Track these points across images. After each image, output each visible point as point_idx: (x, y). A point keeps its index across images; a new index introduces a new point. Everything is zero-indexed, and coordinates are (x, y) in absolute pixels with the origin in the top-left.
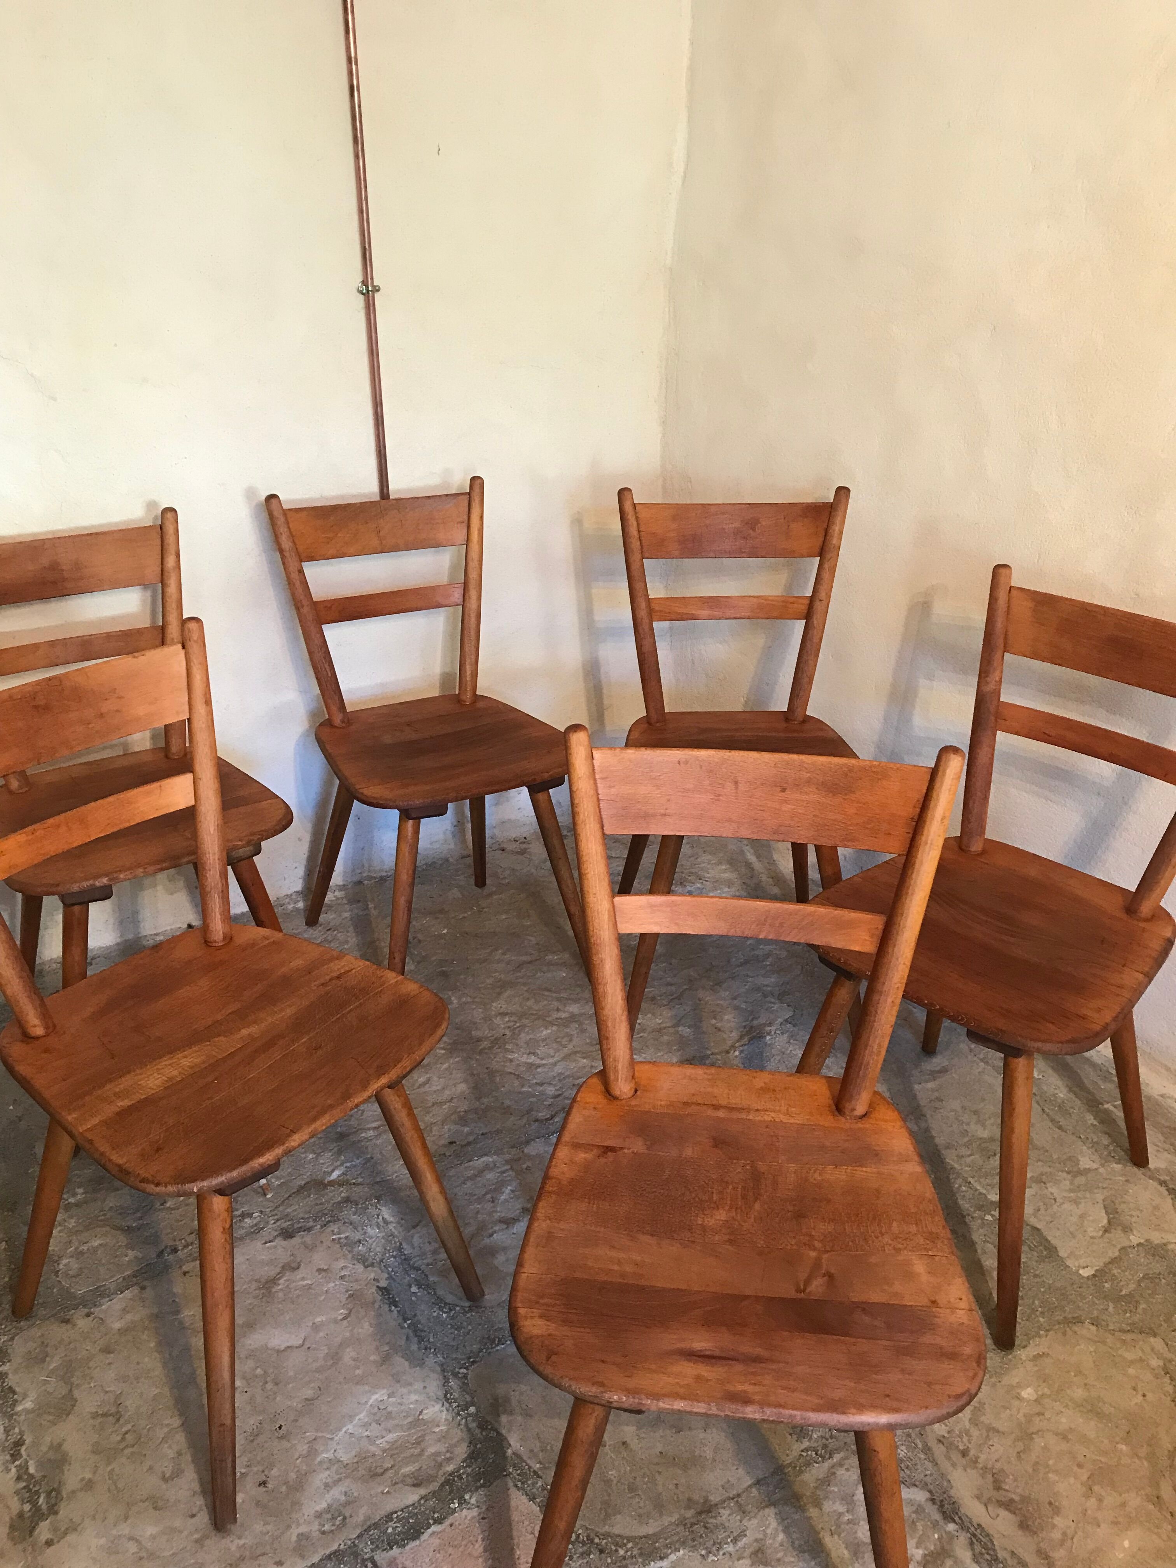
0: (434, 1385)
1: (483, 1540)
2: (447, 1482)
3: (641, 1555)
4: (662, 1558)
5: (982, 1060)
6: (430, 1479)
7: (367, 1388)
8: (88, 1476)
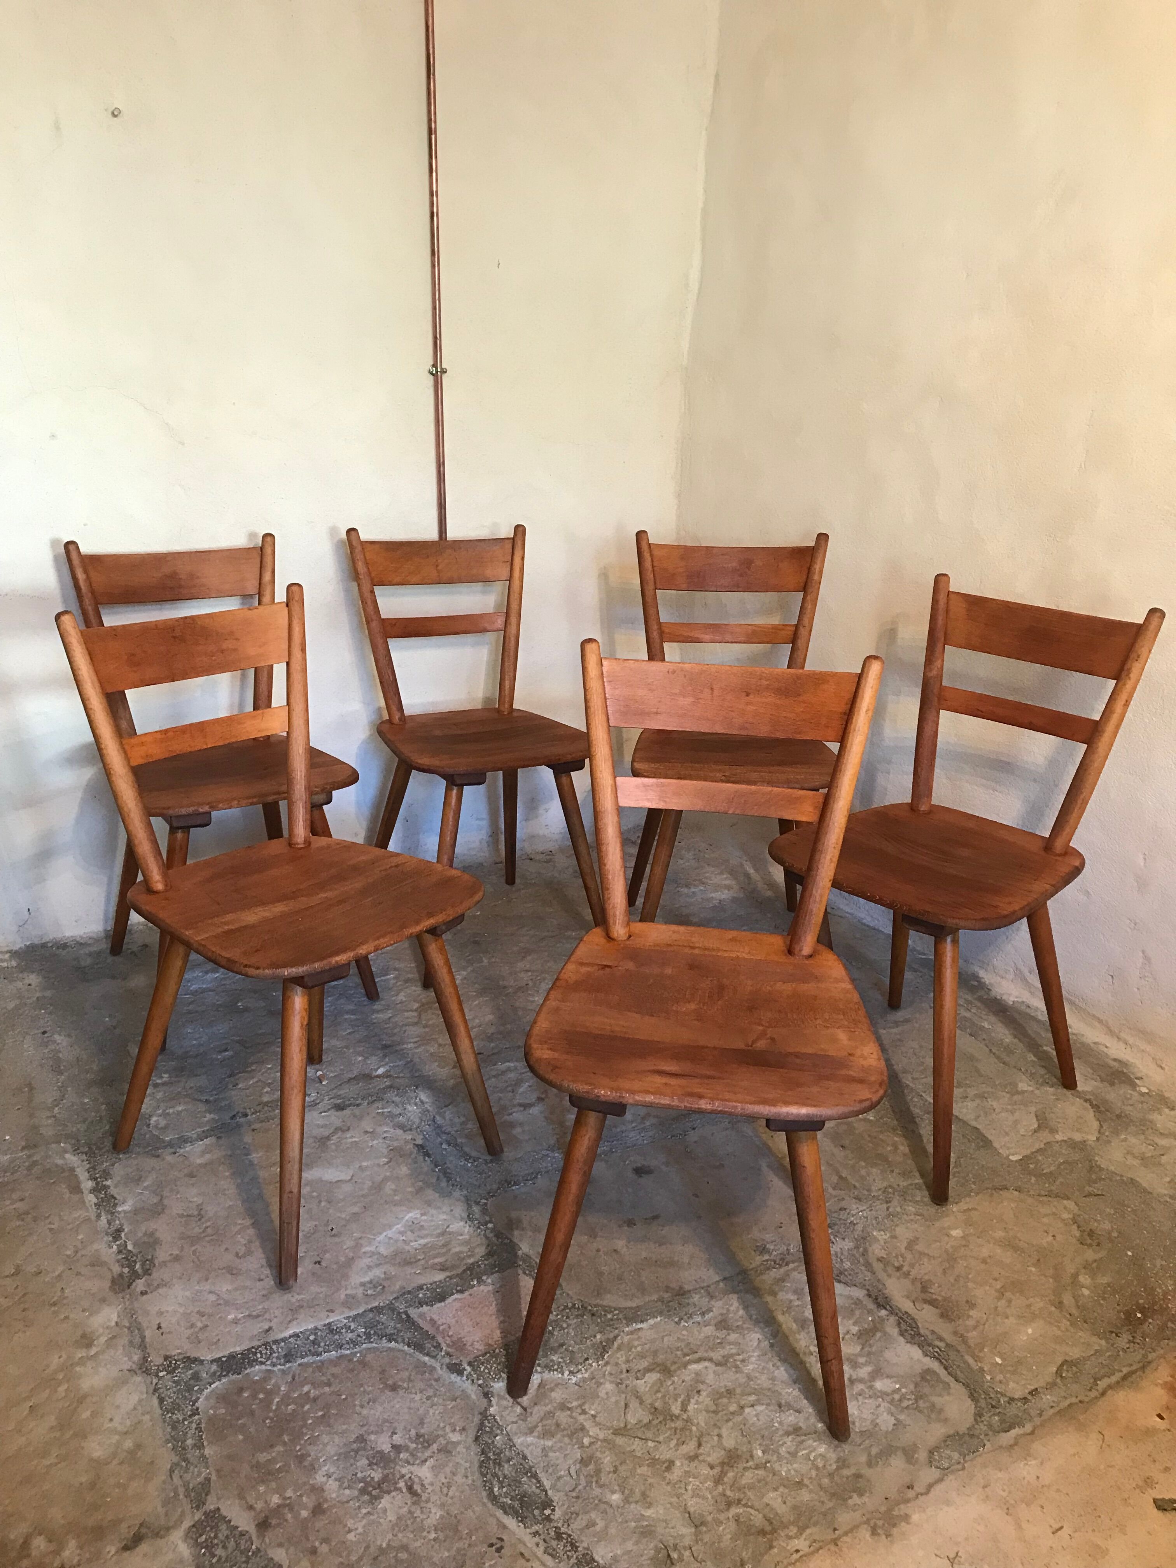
0: (460, 1210)
1: (497, 1305)
2: (468, 1269)
3: (626, 1318)
4: (642, 1322)
6: (453, 1267)
7: (404, 1208)
8: (176, 1252)
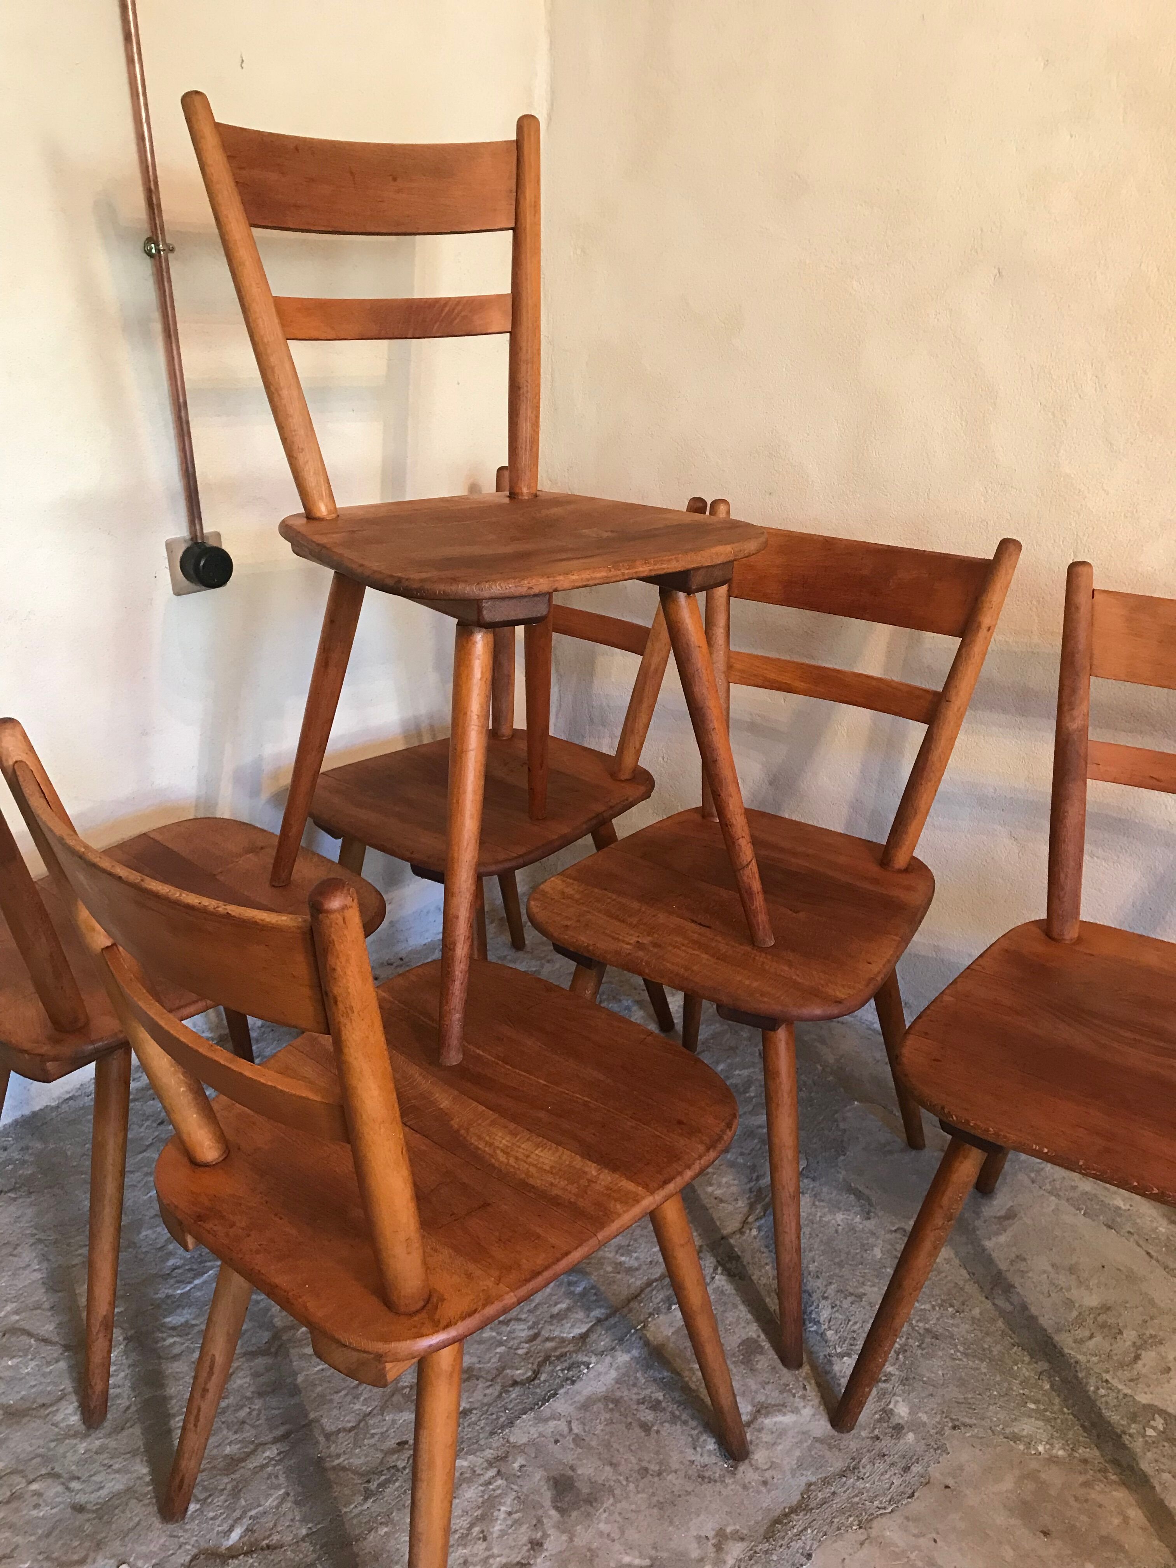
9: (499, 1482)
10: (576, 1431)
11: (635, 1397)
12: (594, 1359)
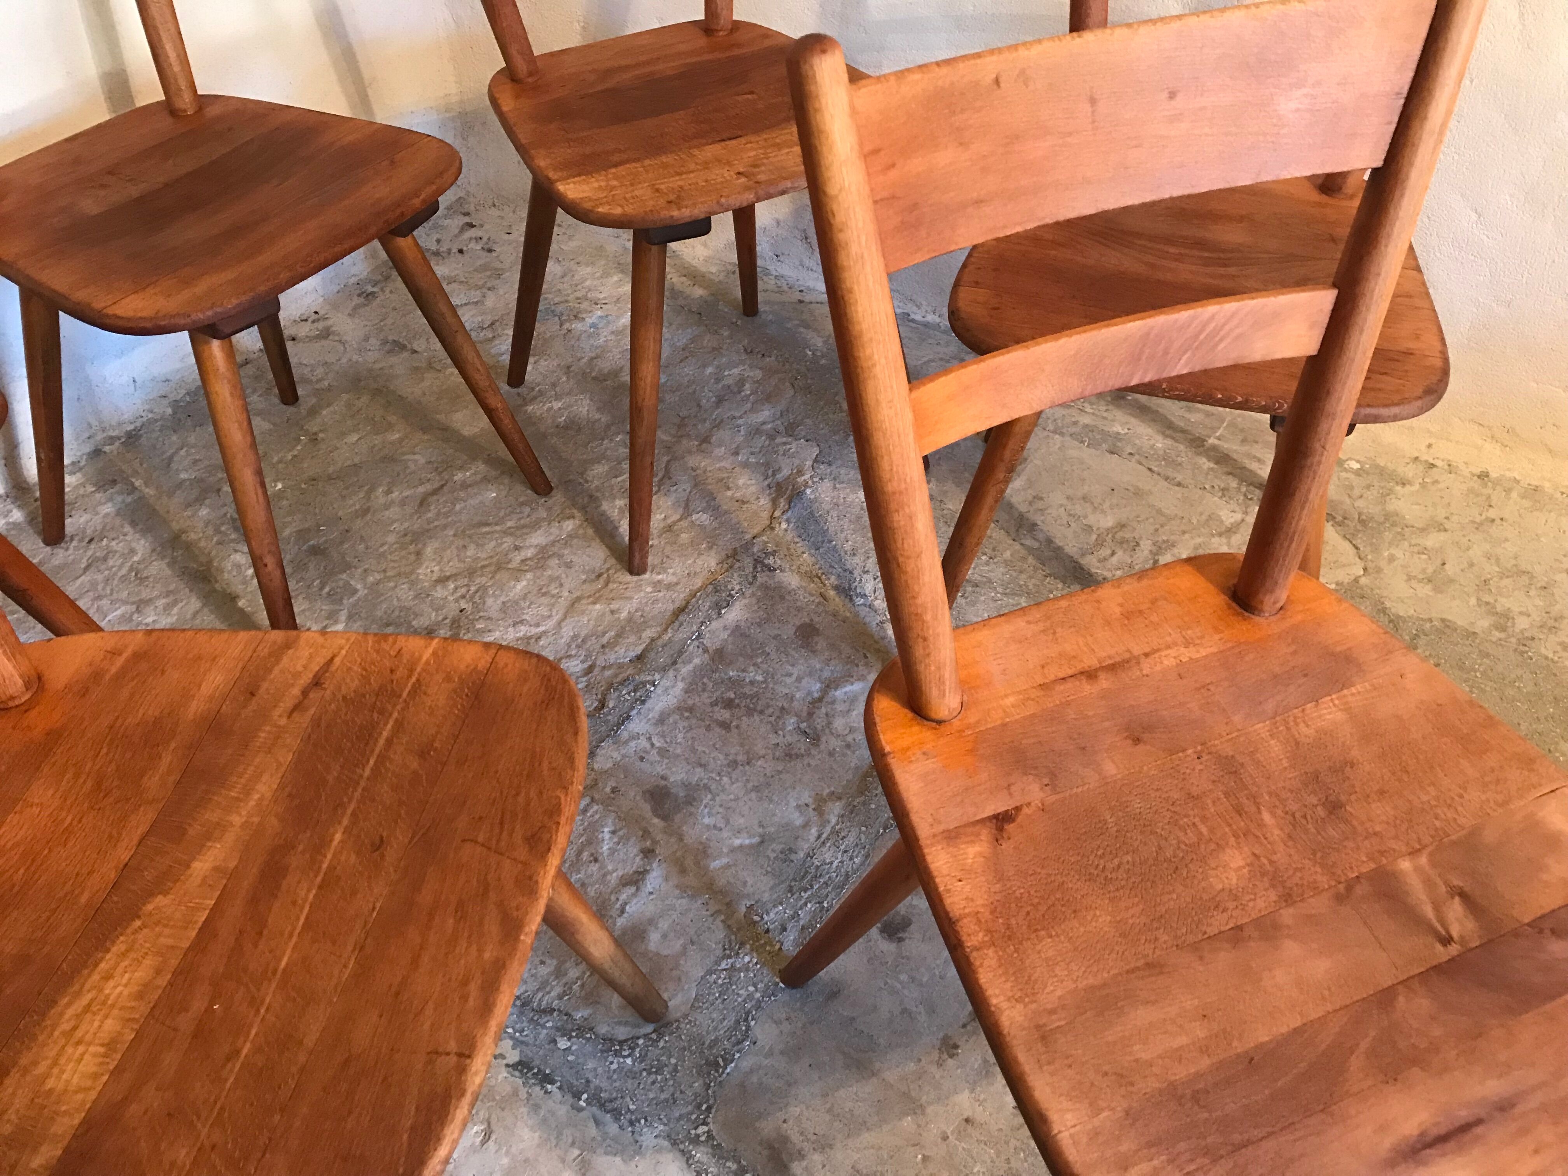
5: (1055, 432)
9: (596, 807)
10: (658, 744)
11: (708, 701)
12: (657, 676)
